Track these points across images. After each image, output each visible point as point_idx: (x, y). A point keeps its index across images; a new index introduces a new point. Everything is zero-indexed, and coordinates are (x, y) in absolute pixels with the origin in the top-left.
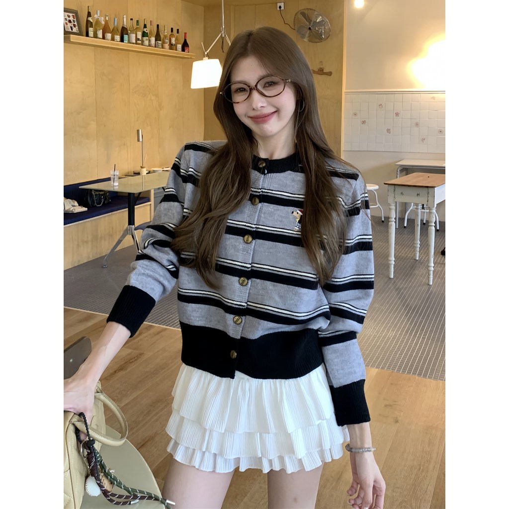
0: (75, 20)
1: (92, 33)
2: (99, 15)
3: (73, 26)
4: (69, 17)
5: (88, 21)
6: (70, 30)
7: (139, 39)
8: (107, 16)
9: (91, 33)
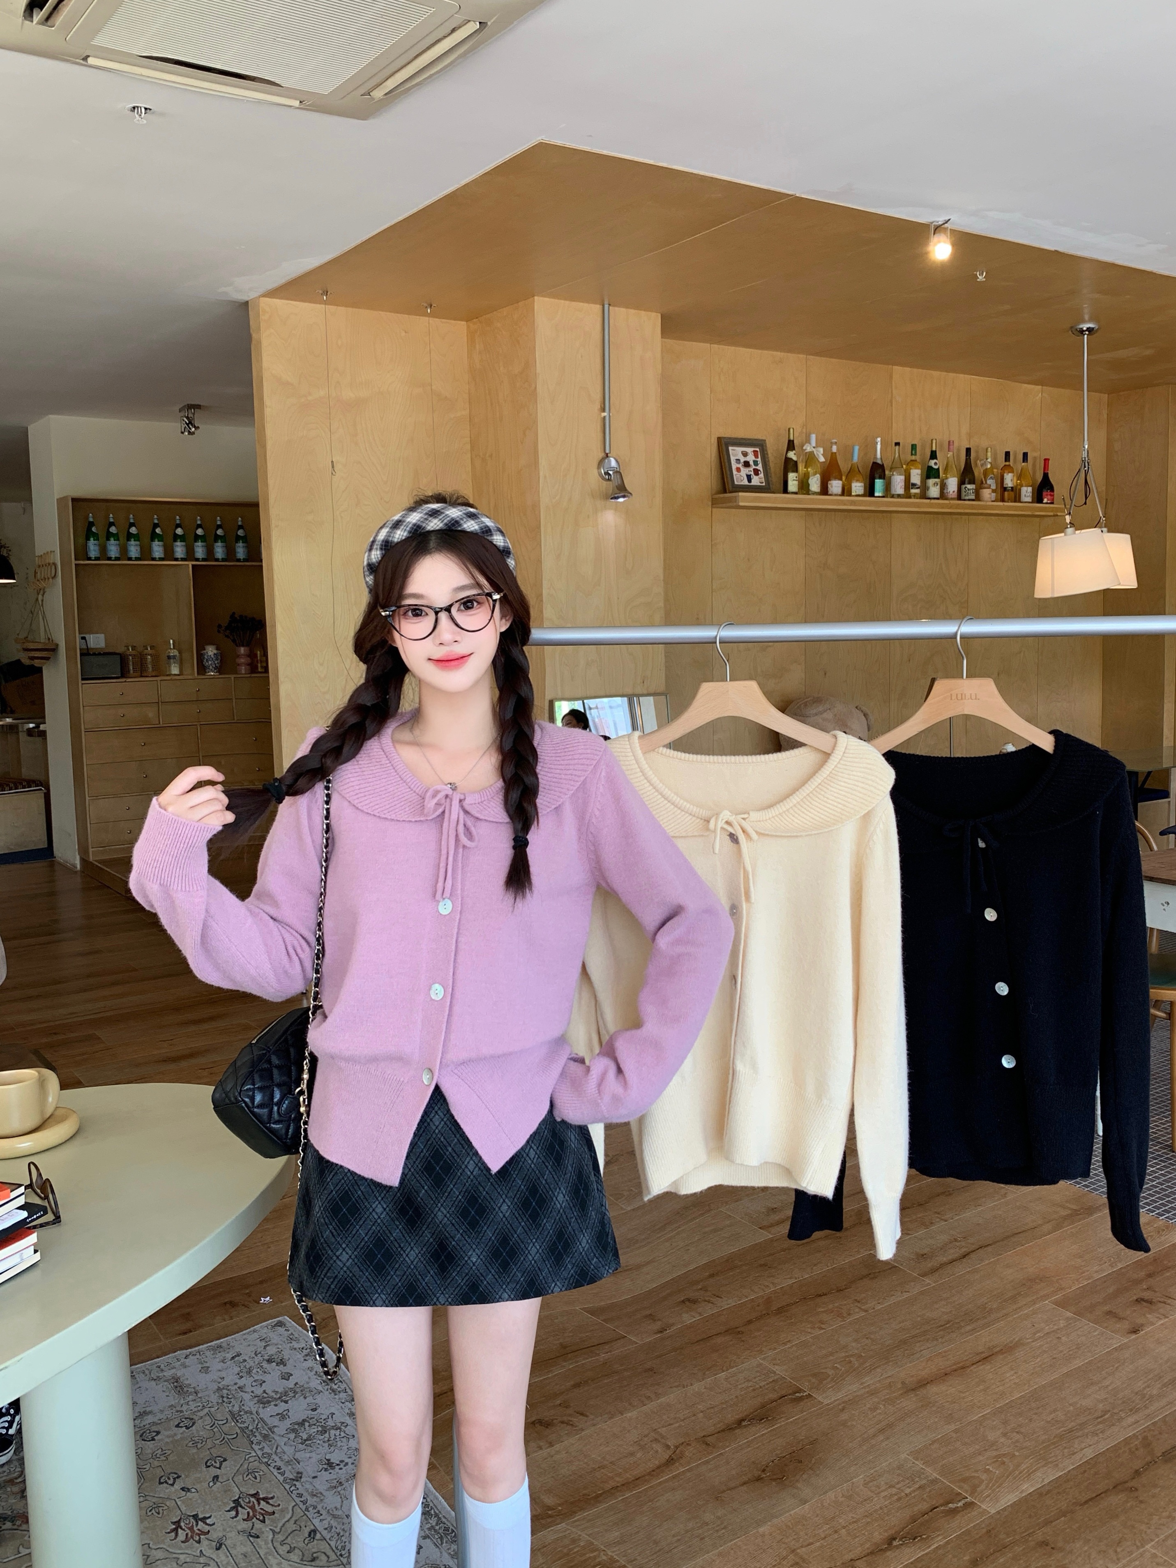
0: (759, 459)
1: (796, 483)
2: (814, 444)
3: (752, 473)
4: (745, 454)
5: (787, 460)
6: (746, 482)
7: (914, 485)
8: (836, 443)
9: (793, 485)
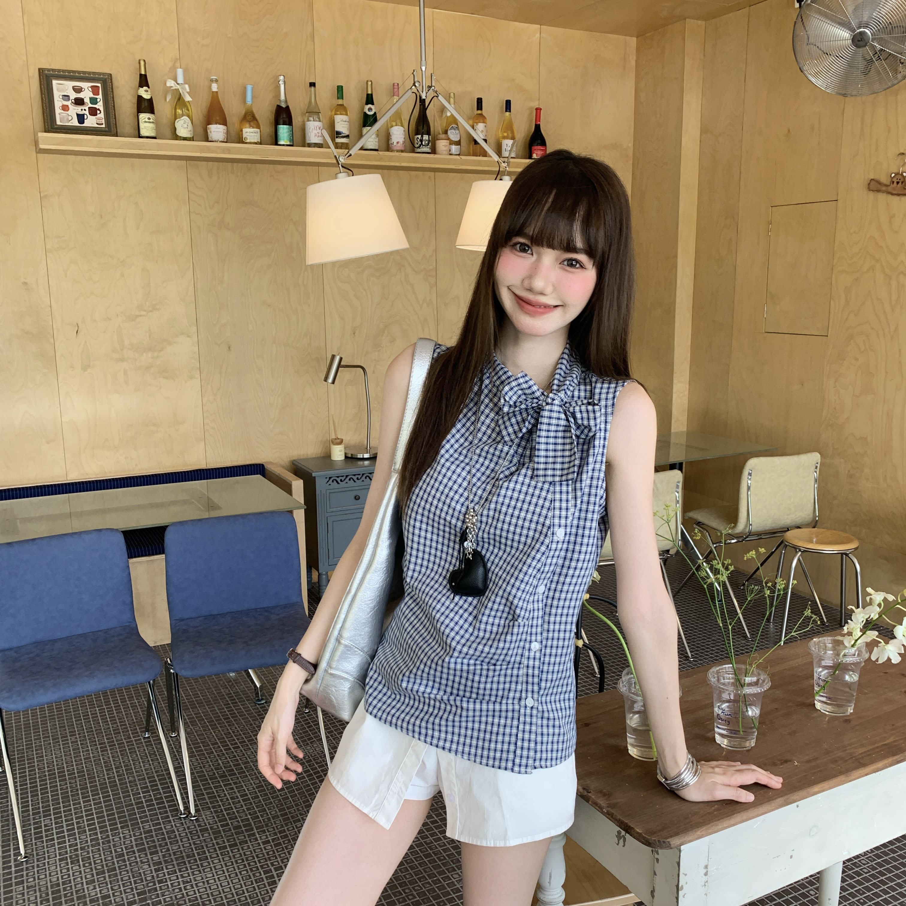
0: (100, 97)
1: (154, 125)
2: (180, 80)
3: (87, 112)
4: (78, 90)
5: (139, 99)
6: (75, 122)
7: (341, 134)
8: (216, 81)
9: (148, 129)
